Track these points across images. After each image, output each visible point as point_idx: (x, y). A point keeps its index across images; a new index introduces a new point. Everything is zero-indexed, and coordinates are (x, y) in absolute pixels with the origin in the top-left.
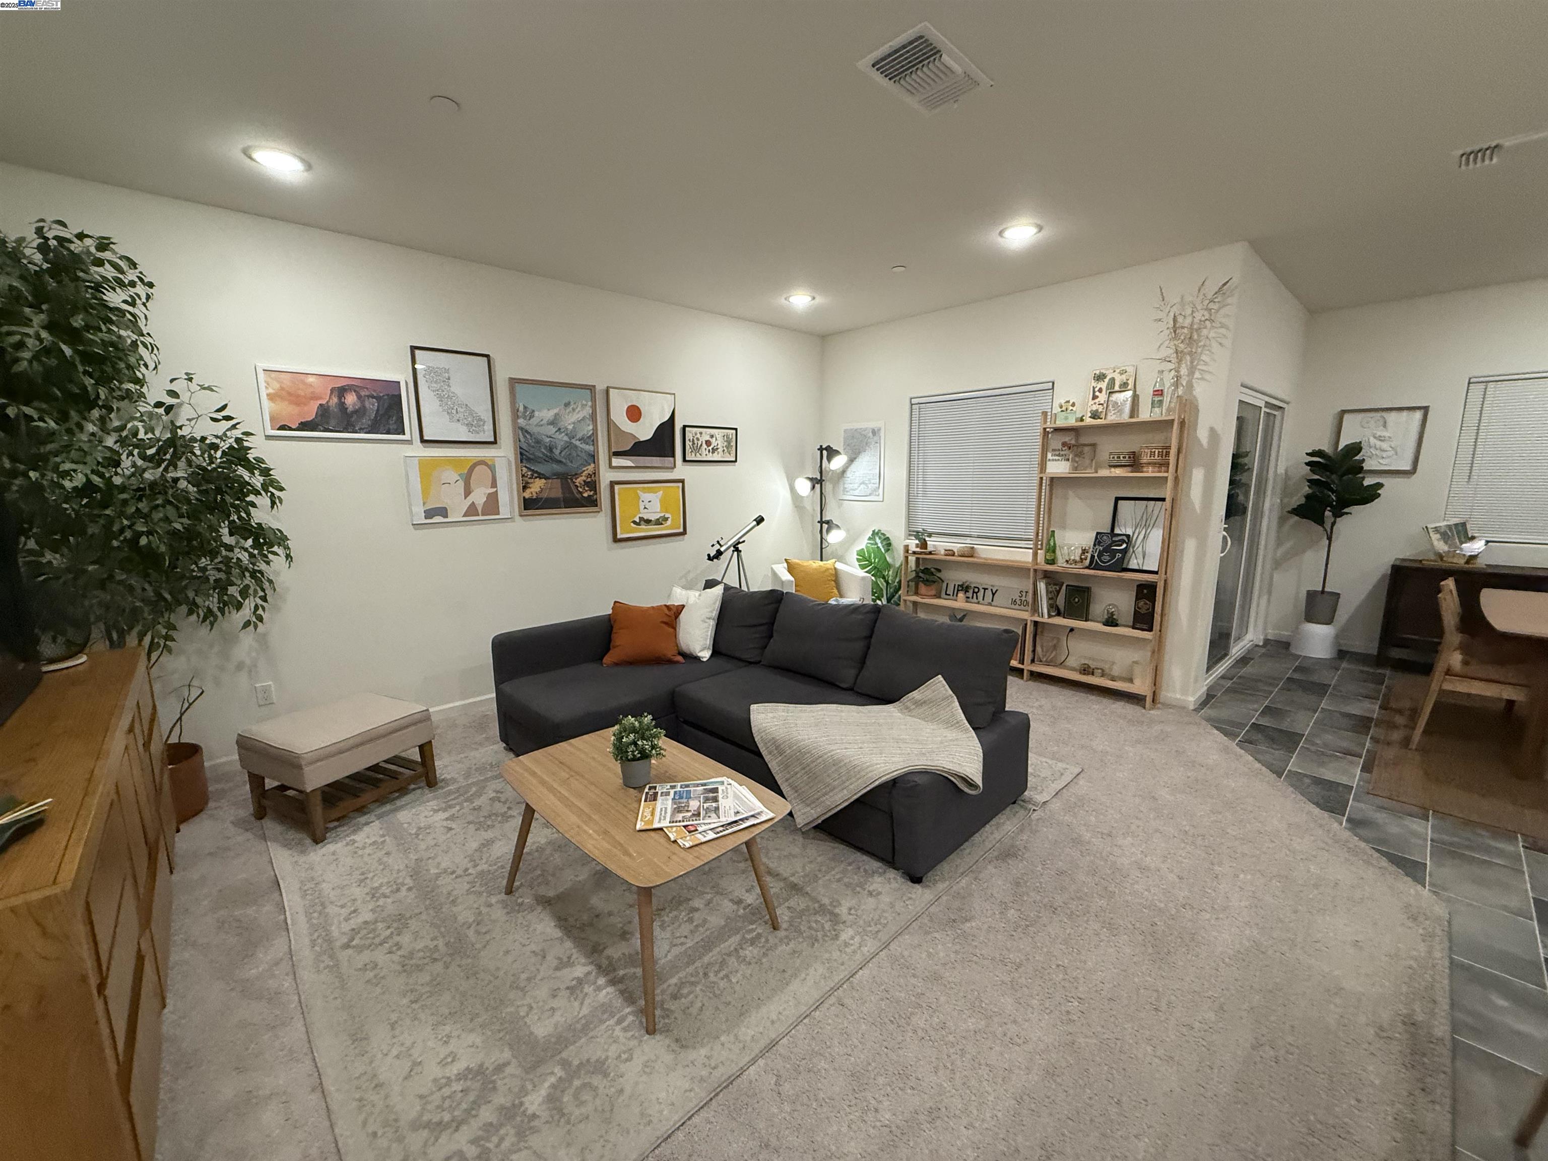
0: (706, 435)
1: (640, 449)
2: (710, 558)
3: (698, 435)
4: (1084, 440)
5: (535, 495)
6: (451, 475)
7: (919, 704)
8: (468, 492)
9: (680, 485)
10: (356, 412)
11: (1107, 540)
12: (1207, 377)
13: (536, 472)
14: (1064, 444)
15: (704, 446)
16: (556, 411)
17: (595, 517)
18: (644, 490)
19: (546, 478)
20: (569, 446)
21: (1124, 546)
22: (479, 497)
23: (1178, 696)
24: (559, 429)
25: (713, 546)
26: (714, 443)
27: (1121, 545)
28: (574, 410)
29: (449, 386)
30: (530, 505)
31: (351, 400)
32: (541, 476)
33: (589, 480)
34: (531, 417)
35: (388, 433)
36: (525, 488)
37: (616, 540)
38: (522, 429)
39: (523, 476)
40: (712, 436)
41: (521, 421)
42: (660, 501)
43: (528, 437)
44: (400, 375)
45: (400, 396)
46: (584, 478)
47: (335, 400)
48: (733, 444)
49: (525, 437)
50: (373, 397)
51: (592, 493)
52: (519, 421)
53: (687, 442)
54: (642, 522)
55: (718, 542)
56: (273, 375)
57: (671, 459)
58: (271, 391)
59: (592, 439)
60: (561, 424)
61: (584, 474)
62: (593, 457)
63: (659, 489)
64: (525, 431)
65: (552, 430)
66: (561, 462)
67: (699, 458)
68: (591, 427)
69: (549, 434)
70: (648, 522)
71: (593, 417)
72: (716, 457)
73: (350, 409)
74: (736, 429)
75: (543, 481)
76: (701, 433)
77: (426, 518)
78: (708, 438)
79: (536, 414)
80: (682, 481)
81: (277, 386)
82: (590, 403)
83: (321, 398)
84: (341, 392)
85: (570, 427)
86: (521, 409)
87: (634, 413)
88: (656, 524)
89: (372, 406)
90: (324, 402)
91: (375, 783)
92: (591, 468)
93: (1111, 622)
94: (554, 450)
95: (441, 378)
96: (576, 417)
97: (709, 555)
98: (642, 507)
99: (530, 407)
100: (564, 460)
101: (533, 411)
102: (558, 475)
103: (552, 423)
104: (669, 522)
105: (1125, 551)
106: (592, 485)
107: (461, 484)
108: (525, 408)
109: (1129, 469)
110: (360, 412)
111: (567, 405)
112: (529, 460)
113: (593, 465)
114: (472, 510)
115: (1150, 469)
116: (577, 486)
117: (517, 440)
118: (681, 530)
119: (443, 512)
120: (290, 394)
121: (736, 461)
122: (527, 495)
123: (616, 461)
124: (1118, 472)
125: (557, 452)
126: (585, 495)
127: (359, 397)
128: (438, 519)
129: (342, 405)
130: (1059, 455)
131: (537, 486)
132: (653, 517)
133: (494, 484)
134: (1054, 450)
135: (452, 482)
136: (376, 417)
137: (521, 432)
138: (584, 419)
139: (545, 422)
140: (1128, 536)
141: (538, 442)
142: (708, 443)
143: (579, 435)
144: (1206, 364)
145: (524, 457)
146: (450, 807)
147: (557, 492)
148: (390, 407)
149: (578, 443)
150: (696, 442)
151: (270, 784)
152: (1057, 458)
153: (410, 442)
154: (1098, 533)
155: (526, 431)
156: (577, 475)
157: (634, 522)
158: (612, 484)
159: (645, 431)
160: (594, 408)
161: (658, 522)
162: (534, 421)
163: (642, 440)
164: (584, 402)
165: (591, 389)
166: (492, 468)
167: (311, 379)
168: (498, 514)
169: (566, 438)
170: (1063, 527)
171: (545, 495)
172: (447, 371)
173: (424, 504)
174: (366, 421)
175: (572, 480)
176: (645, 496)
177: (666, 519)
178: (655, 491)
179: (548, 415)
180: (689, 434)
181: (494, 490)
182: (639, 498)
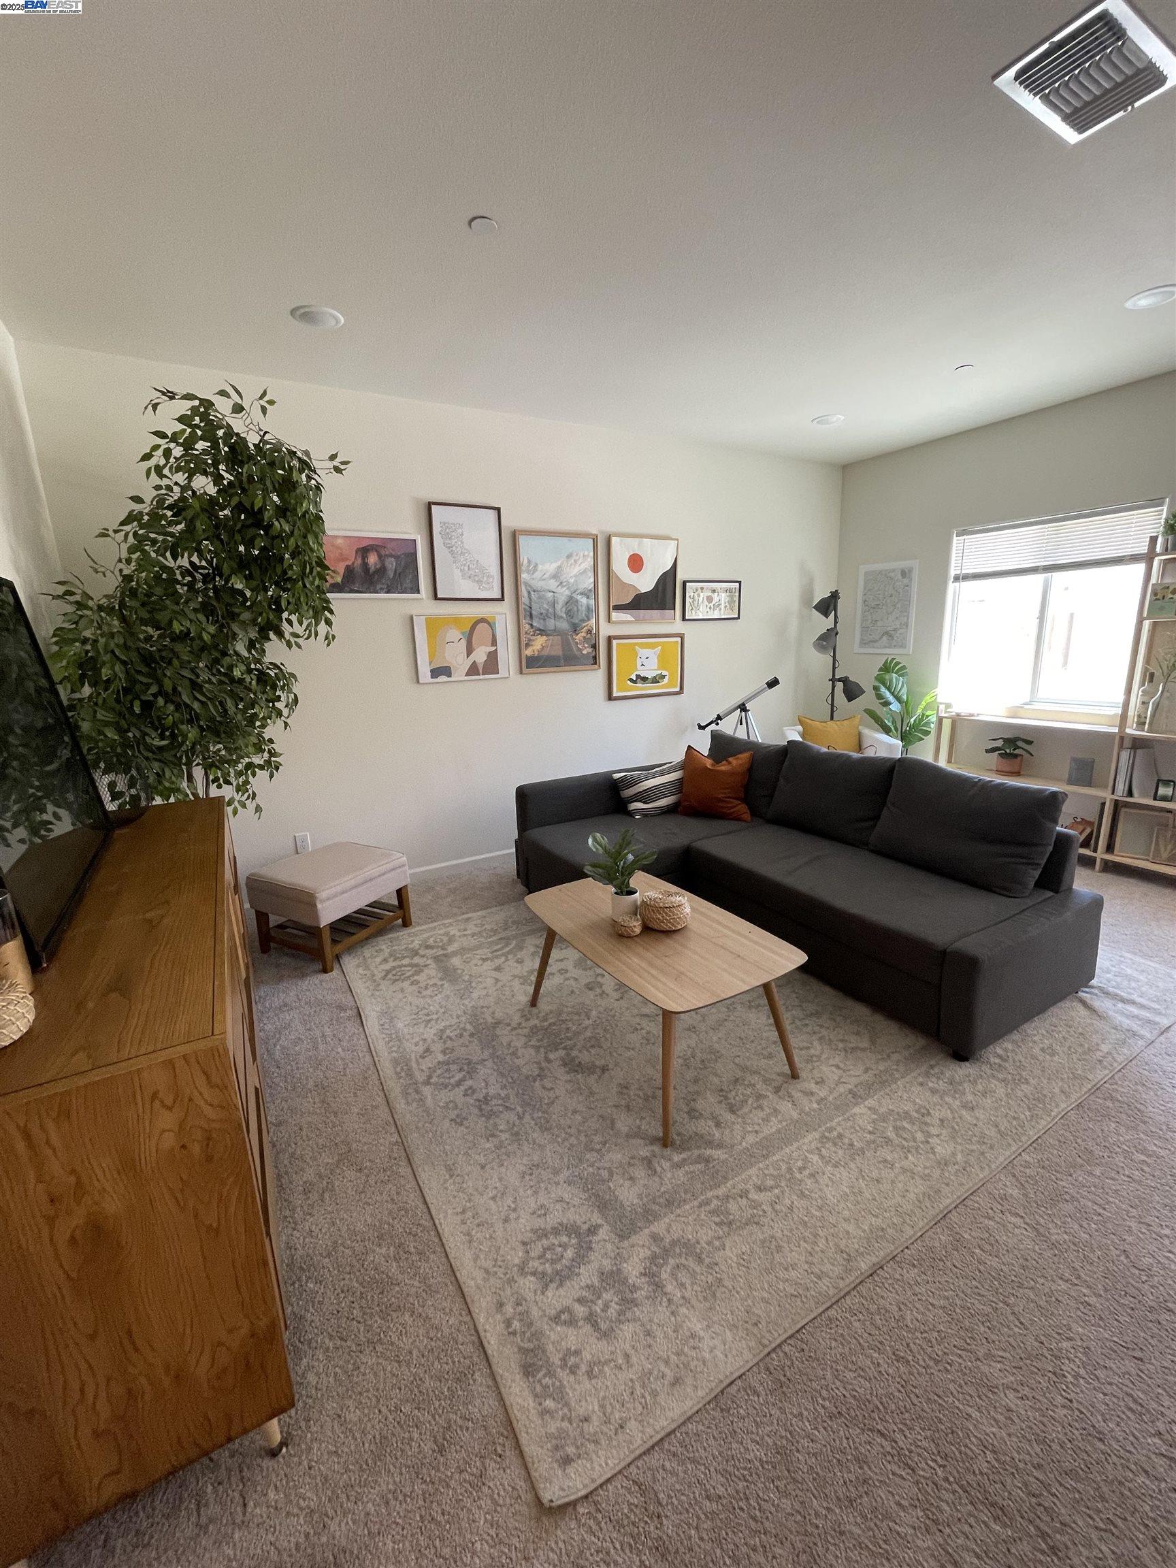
0: (708, 590)
1: (640, 602)
3: (700, 591)
5: (536, 653)
6: (455, 633)
8: (470, 651)
9: (680, 640)
13: (539, 629)
15: (706, 602)
16: (558, 563)
17: (591, 675)
18: (643, 646)
19: (547, 635)
20: (570, 600)
22: (480, 656)
24: (561, 583)
26: (715, 599)
28: (575, 561)
29: (459, 542)
30: (532, 664)
31: (372, 559)
32: (542, 633)
33: (589, 636)
34: (535, 569)
36: (527, 645)
37: (610, 697)
38: (525, 583)
39: (525, 632)
40: (714, 592)
41: (524, 575)
42: (658, 657)
43: (531, 591)
44: (416, 533)
46: (584, 634)
48: (736, 599)
51: (589, 650)
53: (688, 598)
54: (638, 680)
57: (670, 612)
59: (593, 592)
60: (563, 578)
61: (585, 630)
62: (593, 612)
63: (658, 644)
65: (553, 584)
66: (561, 617)
67: (699, 616)
68: (592, 579)
69: (552, 588)
70: (644, 679)
71: (594, 569)
72: (717, 614)
73: (372, 569)
74: (740, 582)
75: (545, 638)
76: (702, 588)
77: (432, 677)
78: (709, 594)
79: (540, 567)
80: (681, 637)
82: (591, 553)
84: (364, 551)
85: (572, 581)
86: (525, 563)
87: (636, 563)
88: (653, 682)
92: (590, 623)
94: (556, 606)
95: (458, 532)
96: (577, 569)
98: (639, 662)
99: (534, 560)
100: (563, 615)
101: (536, 565)
102: (557, 632)
103: (555, 576)
104: (666, 680)
106: (592, 641)
107: (464, 642)
108: (529, 562)
110: (382, 571)
111: (569, 556)
112: (531, 616)
113: (592, 620)
114: (473, 670)
116: (577, 643)
117: (520, 596)
118: (678, 689)
119: (447, 671)
121: (739, 618)
122: (528, 652)
123: (616, 616)
126: (585, 652)
128: (443, 678)
131: (539, 642)
132: (650, 675)
133: (494, 643)
135: (456, 640)
137: (525, 587)
138: (585, 571)
139: (547, 575)
141: (541, 597)
142: (710, 599)
143: (581, 589)
145: (527, 613)
147: (557, 651)
149: (579, 597)
150: (697, 598)
155: (529, 586)
156: (577, 631)
157: (631, 680)
158: (609, 639)
159: (645, 582)
160: (595, 557)
161: (655, 680)
162: (538, 575)
163: (642, 591)
164: (586, 553)
165: (593, 536)
166: (491, 625)
167: (339, 541)
168: (497, 672)
169: (568, 593)
171: (547, 653)
172: (458, 526)
173: (430, 663)
175: (571, 636)
176: (643, 652)
177: (664, 677)
178: (652, 646)
179: (551, 567)
180: (690, 590)
181: (494, 648)
182: (637, 654)
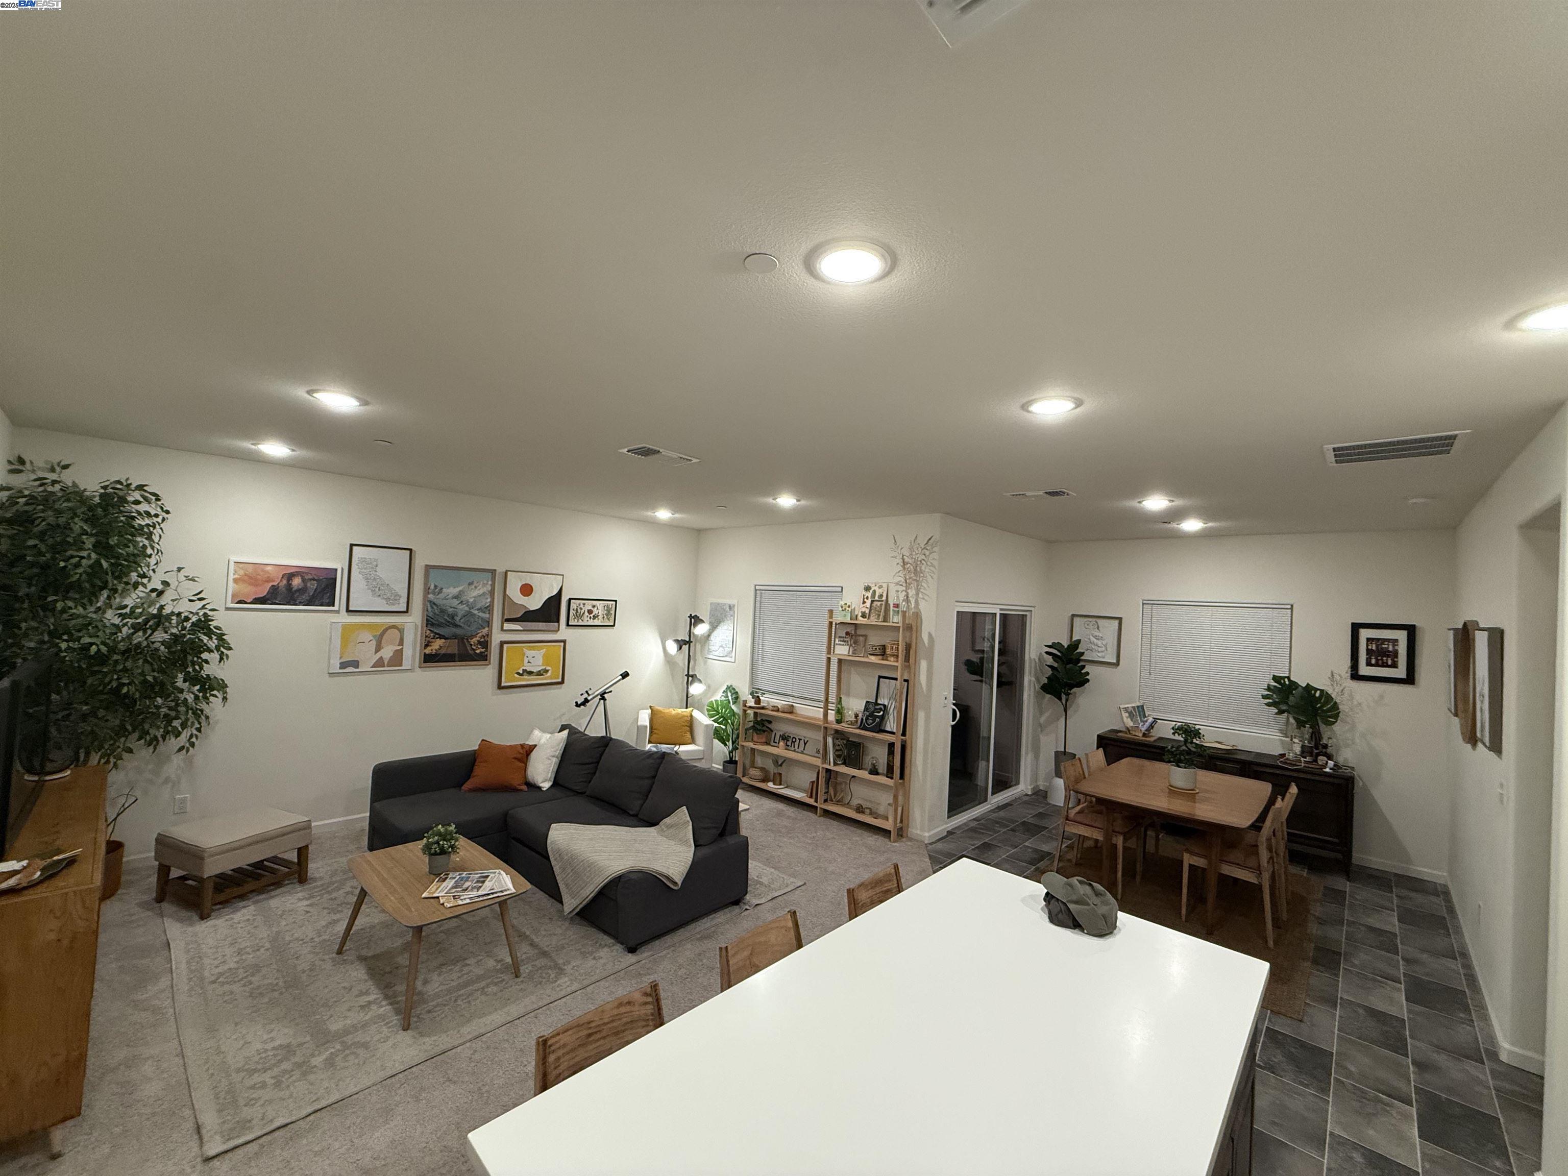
0: (588, 606)
1: (529, 617)
2: (577, 705)
3: (582, 606)
4: (859, 632)
5: (434, 651)
6: (367, 636)
7: (669, 827)
8: (378, 649)
9: (562, 644)
10: (298, 590)
11: (872, 708)
12: (926, 597)
13: (438, 634)
14: (847, 633)
15: (587, 614)
16: (460, 588)
17: (484, 669)
18: (531, 649)
19: (446, 638)
20: (468, 614)
21: (882, 713)
22: (387, 653)
23: (918, 832)
24: (462, 602)
25: (582, 695)
26: (595, 611)
27: (879, 712)
28: (475, 587)
29: (376, 571)
30: (429, 659)
31: (297, 581)
32: (441, 637)
33: (482, 640)
34: (440, 592)
35: (322, 605)
36: (426, 646)
37: (500, 687)
38: (430, 602)
39: (426, 637)
40: (594, 606)
41: (431, 596)
42: (543, 657)
43: (435, 608)
44: (337, 563)
45: (335, 579)
46: (478, 639)
47: (285, 582)
48: (613, 612)
49: (432, 607)
50: (314, 579)
51: (483, 650)
52: (429, 596)
53: (571, 611)
54: (525, 674)
55: (587, 692)
56: (241, 566)
57: (556, 624)
58: (236, 576)
59: (489, 609)
60: (464, 598)
61: (479, 635)
62: (488, 623)
63: (542, 648)
64: (433, 603)
65: (455, 602)
66: (460, 626)
67: (581, 623)
68: (489, 600)
69: (453, 605)
70: (530, 673)
71: (492, 593)
72: (596, 622)
73: (295, 588)
74: (616, 601)
75: (443, 640)
76: (584, 604)
77: (340, 668)
78: (590, 608)
79: (444, 590)
80: (564, 642)
81: (242, 572)
82: (490, 583)
83: (273, 581)
84: (290, 577)
85: (471, 600)
86: (432, 587)
87: (527, 590)
88: (538, 675)
89: (312, 586)
90: (275, 584)
91: (257, 877)
92: (485, 631)
93: (874, 771)
94: (455, 617)
95: (373, 565)
96: (476, 593)
97: (576, 703)
98: (526, 660)
99: (440, 586)
100: (462, 625)
101: (442, 589)
102: (455, 637)
103: (456, 597)
104: (549, 674)
105: (882, 717)
106: (485, 644)
107: (374, 643)
108: (436, 587)
109: (880, 657)
110: (302, 590)
111: (470, 584)
112: (433, 625)
113: (487, 629)
114: (380, 663)
115: (892, 659)
116: (471, 645)
117: (425, 609)
118: (560, 680)
119: (356, 664)
120: (250, 578)
121: (614, 625)
122: (428, 651)
123: (507, 626)
124: (873, 659)
125: (457, 619)
126: (478, 651)
127: (304, 580)
128: (350, 669)
129: (289, 586)
130: (844, 641)
131: (437, 644)
132: (535, 670)
133: (401, 643)
134: (840, 637)
135: (367, 641)
136: (313, 594)
137: (430, 604)
138: (484, 594)
139: (450, 596)
140: (885, 706)
141: (443, 611)
142: (590, 612)
143: (478, 606)
144: (925, 589)
145: (430, 622)
146: (313, 897)
147: (454, 649)
148: (327, 586)
149: (476, 612)
150: (579, 611)
151: (175, 873)
152: (842, 643)
153: (338, 612)
154: (867, 702)
155: (434, 604)
156: (472, 636)
157: (518, 673)
158: (502, 643)
159: (535, 603)
160: (493, 586)
161: (539, 674)
162: (441, 596)
163: (532, 609)
164: (485, 582)
165: (493, 572)
166: (401, 631)
167: (269, 568)
168: (401, 665)
169: (467, 609)
170: (848, 695)
171: (443, 651)
172: (376, 560)
173: (341, 658)
174: (305, 597)
175: (467, 639)
176: (530, 653)
177: (547, 671)
178: (539, 649)
179: (454, 591)
180: (574, 605)
181: (401, 647)
182: (524, 654)
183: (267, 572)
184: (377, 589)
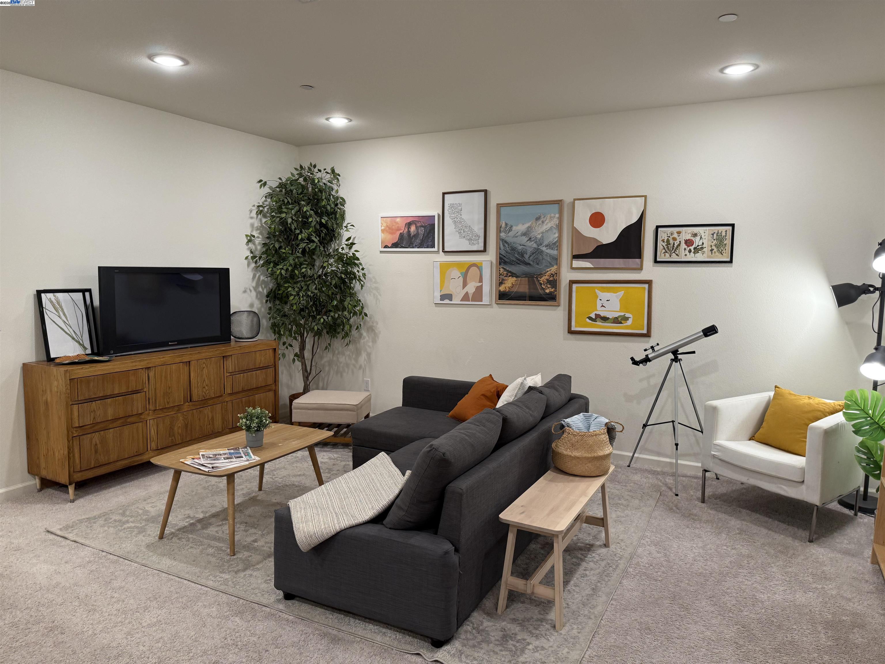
0: (686, 234)
1: (601, 252)
2: (635, 363)
3: (676, 235)
5: (508, 289)
6: (456, 273)
8: (465, 285)
9: (646, 286)
10: (414, 236)
13: (510, 272)
15: (683, 246)
16: (527, 225)
17: (555, 310)
19: (517, 277)
20: (537, 252)
22: (471, 288)
24: (530, 238)
25: (645, 350)
26: (697, 241)
28: (543, 222)
29: (461, 215)
30: (504, 296)
31: (413, 229)
32: (513, 275)
33: (551, 279)
34: (510, 230)
35: (427, 247)
36: (501, 283)
37: (570, 332)
38: (503, 240)
39: (500, 275)
40: (695, 235)
41: (503, 235)
43: (507, 246)
44: (435, 211)
45: (434, 224)
46: (547, 277)
47: (407, 230)
48: (728, 242)
49: (504, 246)
50: (422, 226)
51: (553, 290)
52: (501, 235)
53: (660, 243)
54: (598, 319)
55: (652, 348)
56: (385, 219)
57: (638, 260)
58: (383, 228)
59: (557, 245)
60: (532, 235)
61: (547, 274)
62: (556, 260)
64: (504, 242)
66: (529, 264)
67: (674, 258)
68: (557, 235)
69: (523, 243)
70: (605, 319)
71: (560, 227)
72: (699, 257)
73: (412, 234)
74: (733, 226)
75: (515, 279)
76: (679, 233)
77: (441, 300)
78: (689, 237)
79: (514, 228)
80: (649, 283)
81: (385, 225)
82: (557, 215)
83: (401, 230)
84: (409, 225)
85: (539, 236)
86: (503, 225)
87: (597, 220)
88: (614, 322)
89: (422, 231)
92: (554, 269)
94: (525, 255)
95: (457, 209)
96: (545, 227)
99: (510, 223)
100: (531, 263)
101: (512, 226)
102: (527, 275)
103: (524, 234)
104: (629, 322)
106: (554, 283)
107: (461, 279)
108: (506, 224)
110: (416, 236)
111: (538, 219)
112: (505, 263)
113: (555, 267)
114: (466, 297)
116: (541, 284)
117: (498, 248)
118: (644, 331)
119: (449, 297)
120: (390, 228)
121: (731, 261)
122: (502, 288)
123: (577, 263)
125: (527, 256)
126: (547, 291)
127: (417, 227)
128: (447, 301)
129: (409, 232)
131: (510, 283)
132: (611, 315)
133: (481, 280)
135: (456, 278)
136: (423, 238)
137: (502, 242)
138: (551, 228)
139: (519, 233)
141: (513, 249)
142: (689, 243)
143: (546, 243)
145: (502, 260)
147: (524, 288)
148: (430, 231)
149: (544, 249)
150: (671, 242)
153: (438, 252)
155: (506, 242)
156: (541, 275)
157: (590, 318)
158: (572, 282)
159: (607, 235)
160: (561, 219)
161: (617, 321)
162: (511, 234)
163: (605, 242)
164: (552, 215)
165: (559, 202)
166: (480, 269)
167: (398, 220)
168: (482, 301)
169: (535, 246)
171: (515, 289)
172: (460, 205)
173: (441, 291)
174: (418, 241)
175: (537, 278)
176: (604, 296)
177: (627, 319)
178: (615, 291)
179: (521, 228)
180: (663, 234)
181: (481, 284)
182: (597, 297)
183: (397, 223)
184: (462, 231)
